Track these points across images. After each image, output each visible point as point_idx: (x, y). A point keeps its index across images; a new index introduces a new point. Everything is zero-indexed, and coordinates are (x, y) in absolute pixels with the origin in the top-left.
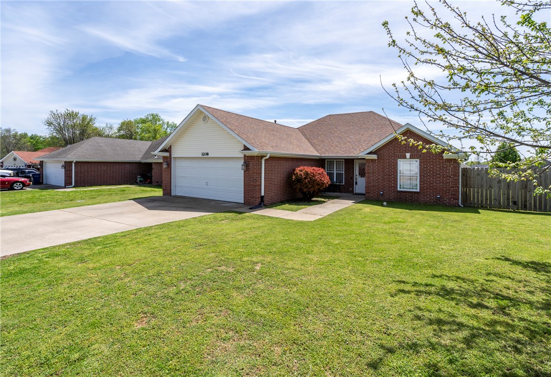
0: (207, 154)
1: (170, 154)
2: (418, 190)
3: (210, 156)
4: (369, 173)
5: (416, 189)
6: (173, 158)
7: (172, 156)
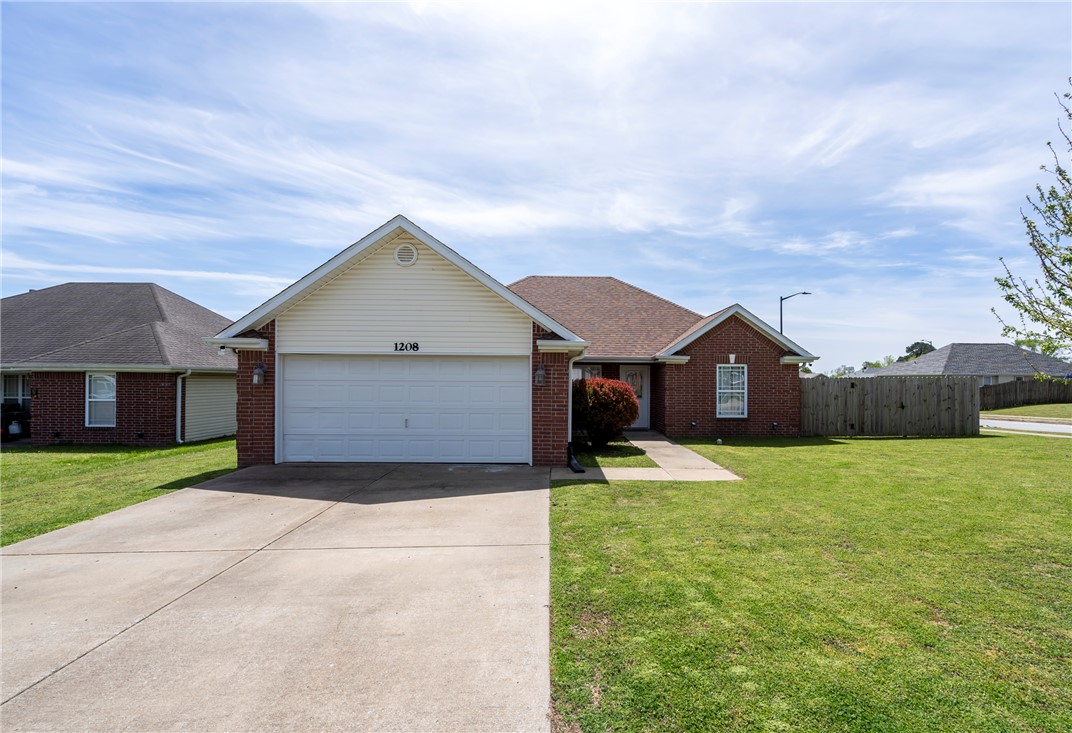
0: (415, 347)
1: (272, 345)
2: (746, 416)
3: (422, 351)
4: (671, 389)
5: (743, 413)
6: (280, 354)
7: (278, 350)
